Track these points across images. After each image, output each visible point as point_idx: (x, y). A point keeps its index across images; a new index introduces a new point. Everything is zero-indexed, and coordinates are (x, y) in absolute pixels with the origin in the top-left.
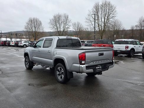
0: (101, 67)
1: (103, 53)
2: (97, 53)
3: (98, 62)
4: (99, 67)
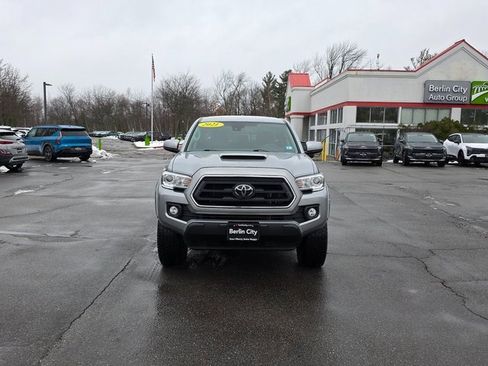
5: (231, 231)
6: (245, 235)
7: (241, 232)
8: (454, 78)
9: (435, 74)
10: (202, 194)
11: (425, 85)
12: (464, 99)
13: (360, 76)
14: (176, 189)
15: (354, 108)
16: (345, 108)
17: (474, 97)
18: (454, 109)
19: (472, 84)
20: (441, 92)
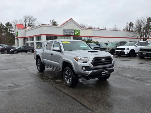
5: (102, 72)
6: (105, 73)
7: (104, 72)
8: (70, 29)
9: (66, 27)
10: (94, 63)
11: (64, 30)
12: (73, 34)
13: (47, 27)
14: (84, 62)
15: (45, 36)
16: (42, 36)
17: (75, 34)
18: (71, 37)
19: (75, 30)
20: (68, 32)
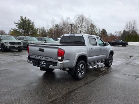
0: (45, 64)
1: (44, 49)
2: (38, 48)
3: (39, 56)
4: (43, 62)
